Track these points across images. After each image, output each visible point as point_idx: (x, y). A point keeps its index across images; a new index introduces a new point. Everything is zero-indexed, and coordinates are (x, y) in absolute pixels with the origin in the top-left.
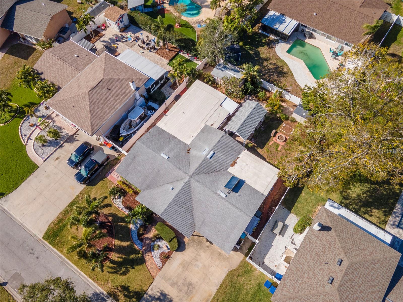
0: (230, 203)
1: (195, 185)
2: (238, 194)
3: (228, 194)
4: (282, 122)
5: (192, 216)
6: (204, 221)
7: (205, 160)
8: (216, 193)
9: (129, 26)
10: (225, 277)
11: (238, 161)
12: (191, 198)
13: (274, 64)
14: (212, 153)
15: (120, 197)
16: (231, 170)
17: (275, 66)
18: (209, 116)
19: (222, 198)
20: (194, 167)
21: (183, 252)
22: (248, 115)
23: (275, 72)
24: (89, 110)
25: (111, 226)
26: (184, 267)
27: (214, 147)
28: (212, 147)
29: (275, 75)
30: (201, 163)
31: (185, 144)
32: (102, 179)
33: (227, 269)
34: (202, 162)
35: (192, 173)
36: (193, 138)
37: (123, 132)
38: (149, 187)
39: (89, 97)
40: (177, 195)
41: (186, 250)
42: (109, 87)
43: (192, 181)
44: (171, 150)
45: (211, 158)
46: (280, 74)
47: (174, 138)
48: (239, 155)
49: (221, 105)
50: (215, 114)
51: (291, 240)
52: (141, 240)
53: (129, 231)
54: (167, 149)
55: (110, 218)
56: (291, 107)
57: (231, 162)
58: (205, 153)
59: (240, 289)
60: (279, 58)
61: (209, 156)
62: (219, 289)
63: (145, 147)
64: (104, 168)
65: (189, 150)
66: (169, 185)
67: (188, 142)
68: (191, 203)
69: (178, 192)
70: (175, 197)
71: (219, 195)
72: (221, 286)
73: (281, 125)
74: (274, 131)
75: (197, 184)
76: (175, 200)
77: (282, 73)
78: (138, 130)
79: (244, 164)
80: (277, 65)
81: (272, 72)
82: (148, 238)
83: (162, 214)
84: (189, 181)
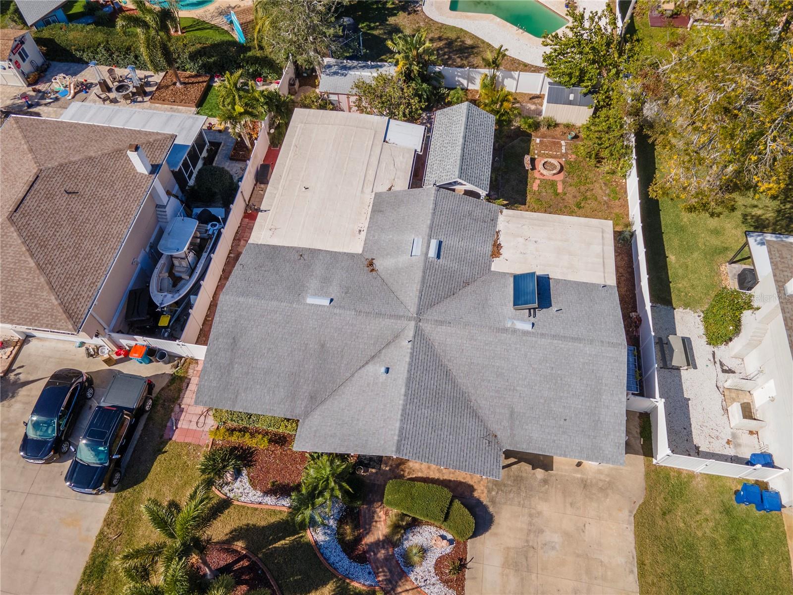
0: (554, 337)
1: (439, 335)
2: (554, 308)
3: (532, 319)
4: (530, 136)
5: (475, 414)
6: (512, 413)
7: (428, 267)
8: (505, 330)
9: (48, 67)
10: (637, 536)
11: (502, 240)
12: (448, 373)
13: (440, 39)
14: (434, 244)
15: (238, 474)
16: (497, 265)
17: (443, 42)
18: (371, 173)
19: (525, 333)
20: (410, 295)
21: (493, 529)
22: (462, 135)
23: (450, 52)
26: (516, 566)
27: (431, 228)
28: (424, 228)
29: (455, 57)
30: (424, 277)
31: (352, 256)
32: (160, 451)
33: (626, 512)
34: (424, 272)
35: (413, 309)
36: (364, 234)
37: (164, 299)
38: (315, 400)
39: (19, 230)
40: (409, 380)
41: (497, 519)
42: (70, 186)
43: (427, 327)
44: (326, 281)
45: (438, 256)
46: (465, 53)
47: (314, 252)
48: (495, 225)
49: (384, 141)
50: (383, 165)
51: (718, 365)
52: (362, 559)
53: (312, 551)
54: (314, 284)
55: (239, 545)
56: (527, 102)
57: (489, 248)
58: (418, 251)
60: (443, 25)
61: (432, 253)
63: (251, 300)
64: (149, 419)
65: (371, 264)
66: (370, 368)
67: (357, 247)
68: (455, 385)
69: (409, 371)
70: (408, 387)
71: (515, 331)
73: (533, 143)
74: (527, 158)
75: (443, 328)
76: (411, 397)
77: (467, 48)
78: (202, 277)
79: (521, 240)
80: (447, 39)
81: (444, 54)
82: (378, 544)
83: (398, 450)
84: (418, 332)
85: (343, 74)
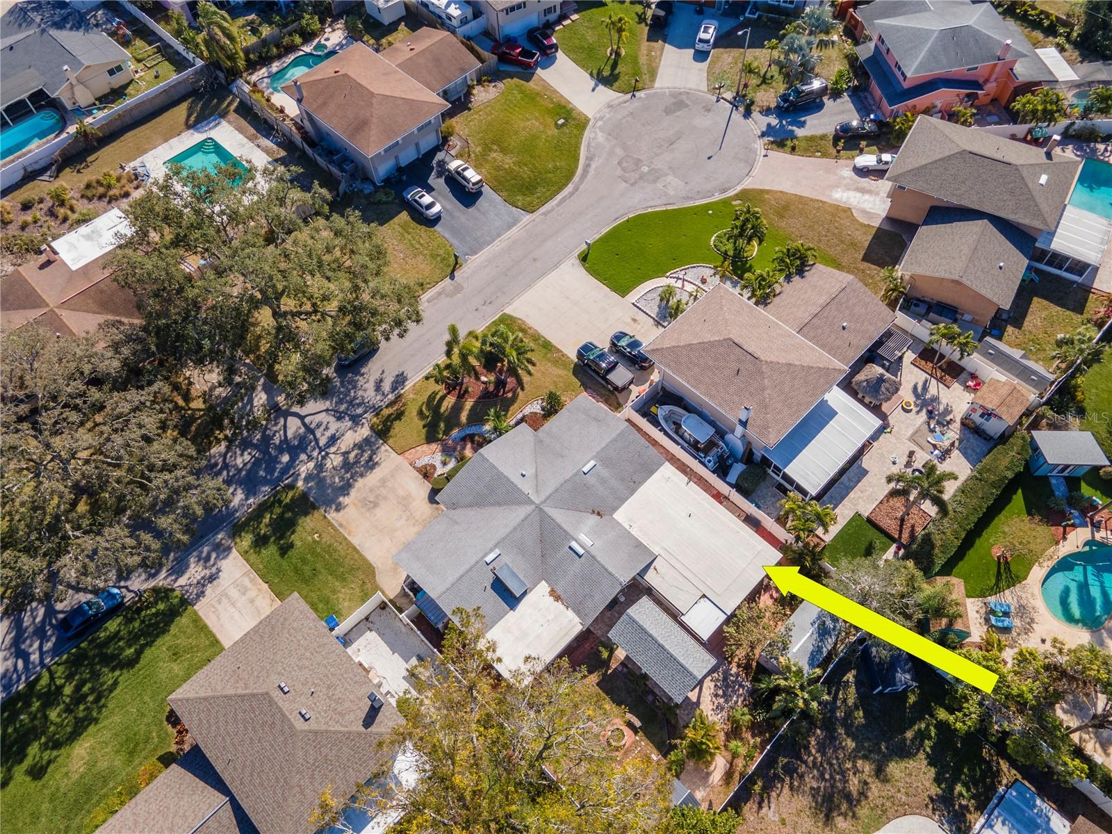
0: (472, 568)
1: (521, 512)
2: (489, 587)
3: (491, 567)
4: (665, 756)
5: (470, 505)
6: (457, 523)
7: (568, 536)
8: (496, 546)
10: (367, 561)
11: (559, 605)
12: (499, 504)
13: (863, 794)
14: (581, 551)
15: (543, 409)
16: (543, 587)
17: (855, 794)
18: (678, 566)
19: (486, 555)
20: (559, 516)
21: (427, 500)
22: (667, 647)
23: (833, 786)
24: (694, 342)
25: (497, 395)
26: (405, 498)
27: (593, 557)
28: (594, 552)
29: (822, 785)
30: (561, 528)
31: (615, 509)
32: (583, 384)
33: (380, 566)
34: (565, 531)
35: (546, 509)
36: (628, 527)
38: (540, 442)
39: (719, 341)
40: (508, 480)
41: (429, 505)
43: (530, 508)
44: (603, 481)
45: (570, 548)
46: (823, 801)
47: (632, 491)
48: (573, 609)
49: (704, 596)
50: (681, 579)
52: (464, 439)
53: (483, 422)
54: (605, 473)
55: (510, 395)
56: (708, 794)
57: (559, 592)
58: (583, 537)
59: (344, 580)
60: (889, 820)
61: (574, 545)
62: (355, 548)
63: (614, 435)
64: (604, 386)
65: (599, 514)
66: (533, 471)
67: (619, 516)
68: (491, 505)
69: (512, 483)
70: (505, 477)
71: (491, 550)
72: (357, 552)
73: (655, 751)
74: (638, 723)
75: (522, 516)
76: (500, 476)
77: (830, 810)
79: (550, 617)
80: (859, 801)
81: (832, 777)
82: (464, 448)
83: (480, 454)
84: (531, 502)
85: (814, 622)
